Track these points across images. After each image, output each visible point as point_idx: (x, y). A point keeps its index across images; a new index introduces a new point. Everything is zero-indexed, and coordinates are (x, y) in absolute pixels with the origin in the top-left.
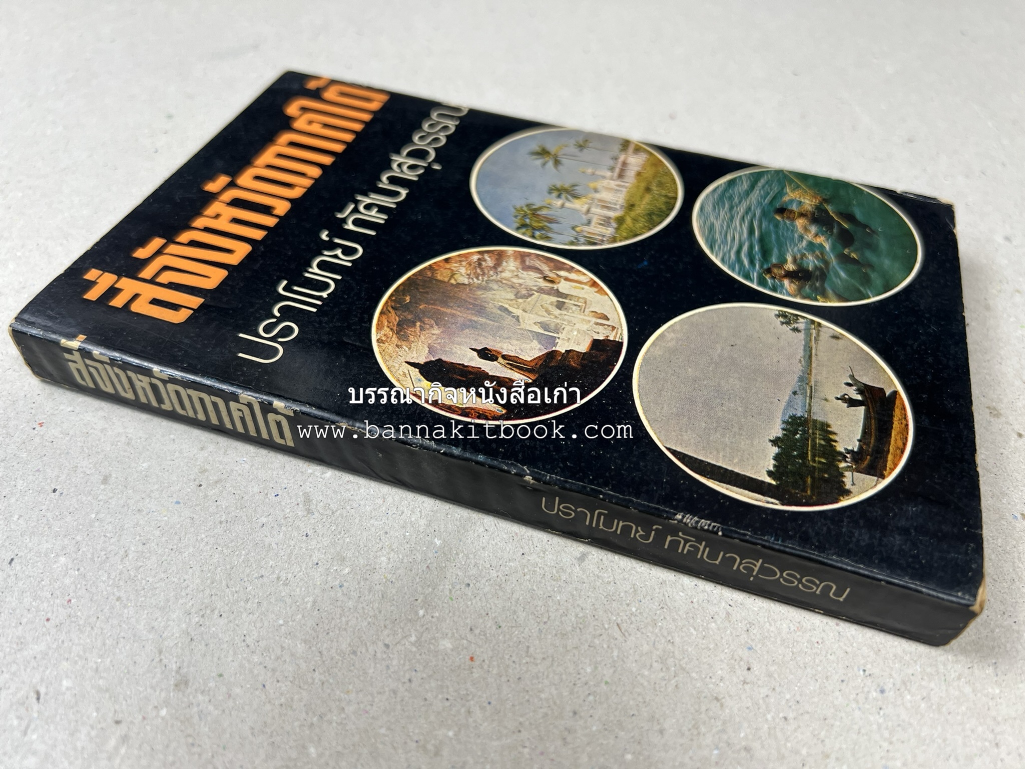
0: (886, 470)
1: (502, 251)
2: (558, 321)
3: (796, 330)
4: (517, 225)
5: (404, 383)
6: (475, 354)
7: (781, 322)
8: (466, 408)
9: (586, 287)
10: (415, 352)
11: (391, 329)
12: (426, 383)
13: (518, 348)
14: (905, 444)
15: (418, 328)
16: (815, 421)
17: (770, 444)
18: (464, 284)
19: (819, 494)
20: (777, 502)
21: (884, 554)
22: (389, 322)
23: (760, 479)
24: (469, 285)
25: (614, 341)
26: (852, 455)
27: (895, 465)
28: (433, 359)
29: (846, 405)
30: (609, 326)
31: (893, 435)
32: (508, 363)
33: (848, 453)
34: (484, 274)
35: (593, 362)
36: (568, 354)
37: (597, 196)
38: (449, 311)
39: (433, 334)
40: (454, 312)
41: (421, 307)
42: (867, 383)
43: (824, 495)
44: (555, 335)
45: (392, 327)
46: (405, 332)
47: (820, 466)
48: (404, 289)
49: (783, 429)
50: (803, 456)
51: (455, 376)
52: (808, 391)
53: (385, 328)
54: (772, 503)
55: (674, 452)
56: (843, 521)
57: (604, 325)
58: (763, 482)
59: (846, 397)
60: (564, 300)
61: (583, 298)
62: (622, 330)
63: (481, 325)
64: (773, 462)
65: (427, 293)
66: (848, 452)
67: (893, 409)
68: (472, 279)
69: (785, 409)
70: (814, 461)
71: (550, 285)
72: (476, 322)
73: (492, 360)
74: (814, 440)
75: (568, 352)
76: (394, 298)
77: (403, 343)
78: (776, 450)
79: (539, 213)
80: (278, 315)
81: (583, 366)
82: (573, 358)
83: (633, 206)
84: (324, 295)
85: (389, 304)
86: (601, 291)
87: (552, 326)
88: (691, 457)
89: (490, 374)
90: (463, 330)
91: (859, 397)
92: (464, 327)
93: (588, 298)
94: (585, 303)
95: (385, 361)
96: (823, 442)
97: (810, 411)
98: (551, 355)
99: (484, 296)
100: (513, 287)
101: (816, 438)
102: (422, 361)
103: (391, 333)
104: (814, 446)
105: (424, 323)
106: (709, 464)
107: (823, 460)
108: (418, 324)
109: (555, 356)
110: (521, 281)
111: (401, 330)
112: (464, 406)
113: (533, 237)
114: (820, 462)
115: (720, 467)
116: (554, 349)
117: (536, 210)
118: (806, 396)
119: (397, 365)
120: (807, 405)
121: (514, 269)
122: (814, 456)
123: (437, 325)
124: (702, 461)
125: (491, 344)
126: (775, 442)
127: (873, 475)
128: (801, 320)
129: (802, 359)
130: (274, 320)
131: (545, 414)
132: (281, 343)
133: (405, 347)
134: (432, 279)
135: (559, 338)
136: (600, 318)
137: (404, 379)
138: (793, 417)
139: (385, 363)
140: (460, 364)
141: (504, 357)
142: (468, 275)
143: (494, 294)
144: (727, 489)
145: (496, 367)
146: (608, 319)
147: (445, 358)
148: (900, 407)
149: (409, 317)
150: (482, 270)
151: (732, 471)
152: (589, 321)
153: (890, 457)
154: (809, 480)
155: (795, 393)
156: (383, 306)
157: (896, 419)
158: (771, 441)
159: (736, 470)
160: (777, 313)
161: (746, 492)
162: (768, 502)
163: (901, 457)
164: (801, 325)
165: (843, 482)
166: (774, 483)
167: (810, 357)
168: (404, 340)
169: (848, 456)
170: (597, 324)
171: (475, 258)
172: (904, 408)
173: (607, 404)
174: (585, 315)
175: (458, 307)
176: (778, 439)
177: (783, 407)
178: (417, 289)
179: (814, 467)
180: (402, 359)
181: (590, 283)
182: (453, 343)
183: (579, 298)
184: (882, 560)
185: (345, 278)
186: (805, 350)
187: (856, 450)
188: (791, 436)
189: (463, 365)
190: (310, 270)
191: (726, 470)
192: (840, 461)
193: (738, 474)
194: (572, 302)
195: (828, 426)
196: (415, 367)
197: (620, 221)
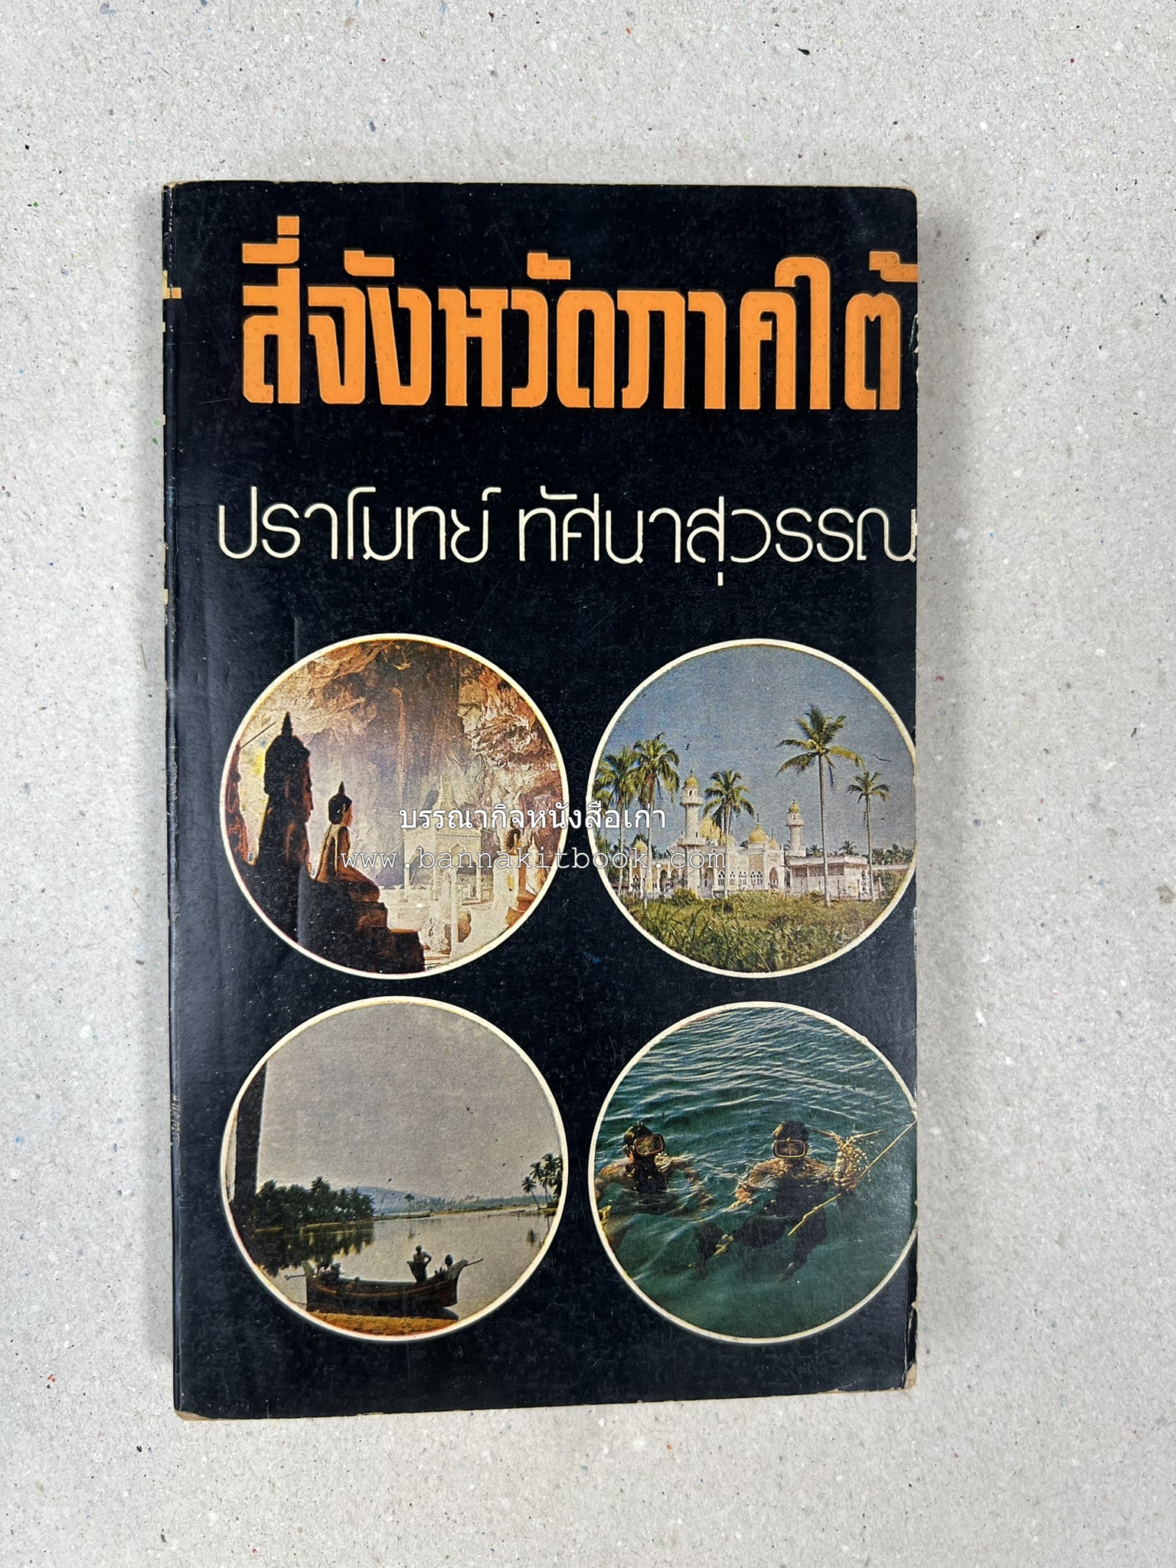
0: (321, 1312)
1: (551, 754)
2: (435, 877)
3: (528, 1185)
4: (618, 754)
5: (252, 727)
6: (335, 792)
7: (538, 1165)
8: (240, 817)
9: (516, 893)
10: (308, 717)
11: (338, 671)
12: (262, 752)
13: (365, 842)
14: (370, 1332)
15: (352, 704)
16: (371, 1226)
17: (315, 1179)
18: (463, 727)
19: (260, 1242)
20: (232, 1198)
21: (203, 1317)
22: (349, 662)
23: (258, 1175)
24: (464, 736)
25: (423, 959)
26: (330, 1274)
27: (334, 1323)
28: (305, 745)
29: (412, 1260)
30: (449, 944)
31: (380, 1318)
32: (333, 839)
33: (332, 1268)
34: (492, 746)
35: (374, 942)
36: (378, 908)
37: (733, 850)
38: (402, 728)
39: (350, 727)
40: (403, 736)
41: (395, 690)
42: (459, 1284)
43: (259, 1247)
44: (406, 881)
45: (342, 669)
46: (340, 690)
47: (302, 1238)
48: (422, 653)
49: (343, 1191)
50: (309, 1218)
51: (287, 782)
52: (420, 1213)
53: (338, 662)
54: (228, 1193)
55: (261, 1074)
56: (230, 1270)
57: (448, 935)
58: (254, 1179)
59: (426, 1260)
60: (478, 872)
61: (491, 898)
62: (447, 964)
63: (391, 780)
64: (288, 1186)
65: (426, 685)
66: (336, 1269)
67: (423, 1315)
68: (478, 735)
69: (377, 1189)
70: (307, 1231)
71: (503, 844)
72: (393, 772)
73: (331, 818)
74: (339, 1228)
75: (382, 907)
76: (398, 647)
77: (320, 696)
78: (308, 1186)
79: (660, 777)
80: (307, 514)
81: (363, 934)
82: (372, 917)
83: (728, 908)
84: (369, 554)
85: (384, 646)
86: (513, 916)
87: (420, 873)
88: (261, 1094)
89: (307, 824)
90: (371, 760)
91: (430, 1274)
92: (378, 760)
93: (493, 904)
94: (483, 901)
95: (279, 688)
96: (339, 1238)
97: (383, 1218)
98: (369, 888)
99: (450, 764)
100: (480, 796)
101: (343, 1229)
102: (298, 731)
103: (332, 672)
104: (330, 1228)
105: (365, 708)
106: (259, 1117)
107: (311, 1242)
108: (362, 700)
109: (368, 893)
110: (496, 800)
111: (345, 683)
112: (242, 813)
113: (598, 787)
114: (307, 1239)
115: (258, 1130)
116: (380, 887)
117: (666, 772)
118: (410, 1211)
119: (278, 705)
120: (395, 1214)
121: (519, 784)
122: (312, 1230)
123: (369, 724)
124: (260, 1107)
125: (361, 806)
126: (319, 1184)
127: (308, 1298)
128: (552, 1190)
129: (474, 1200)
130: (296, 515)
131: (265, 911)
132: (260, 546)
133: (312, 701)
134: (458, 682)
135: (403, 888)
136: (460, 930)
137: (259, 724)
138: (367, 1200)
139: (276, 690)
140: (309, 781)
141: (343, 833)
142: (484, 725)
143: (457, 776)
144: (230, 1142)
145: (321, 826)
146: (461, 940)
147: (311, 759)
148: (432, 1324)
149: (370, 683)
150: (504, 739)
151: (258, 1144)
152: (449, 917)
153: (345, 1316)
154: (277, 1229)
155: (409, 1197)
156: (377, 641)
157: (408, 1319)
158: (320, 1180)
159: (260, 1148)
160: (556, 1156)
161: (234, 1163)
162: (228, 1189)
163: (348, 1328)
164: (539, 1190)
165: (287, 1266)
166: (258, 1191)
167: (484, 1209)
168: (324, 695)
169: (329, 1269)
170: (447, 929)
171: (525, 723)
172: (429, 1329)
173: (308, 980)
174: (458, 908)
175: (414, 738)
176: (327, 1187)
177: (379, 1186)
178: (428, 671)
179: (297, 1232)
180: (290, 707)
181: (523, 896)
182: (344, 757)
183: (491, 890)
184: (195, 1315)
185: (412, 564)
186: (492, 1201)
187: (341, 1276)
188: (336, 1201)
189: (310, 784)
190: (410, 510)
191: (258, 1137)
192: (317, 1260)
193: (255, 1150)
194: (479, 883)
195: (368, 1242)
196: (284, 729)
197: (684, 899)
